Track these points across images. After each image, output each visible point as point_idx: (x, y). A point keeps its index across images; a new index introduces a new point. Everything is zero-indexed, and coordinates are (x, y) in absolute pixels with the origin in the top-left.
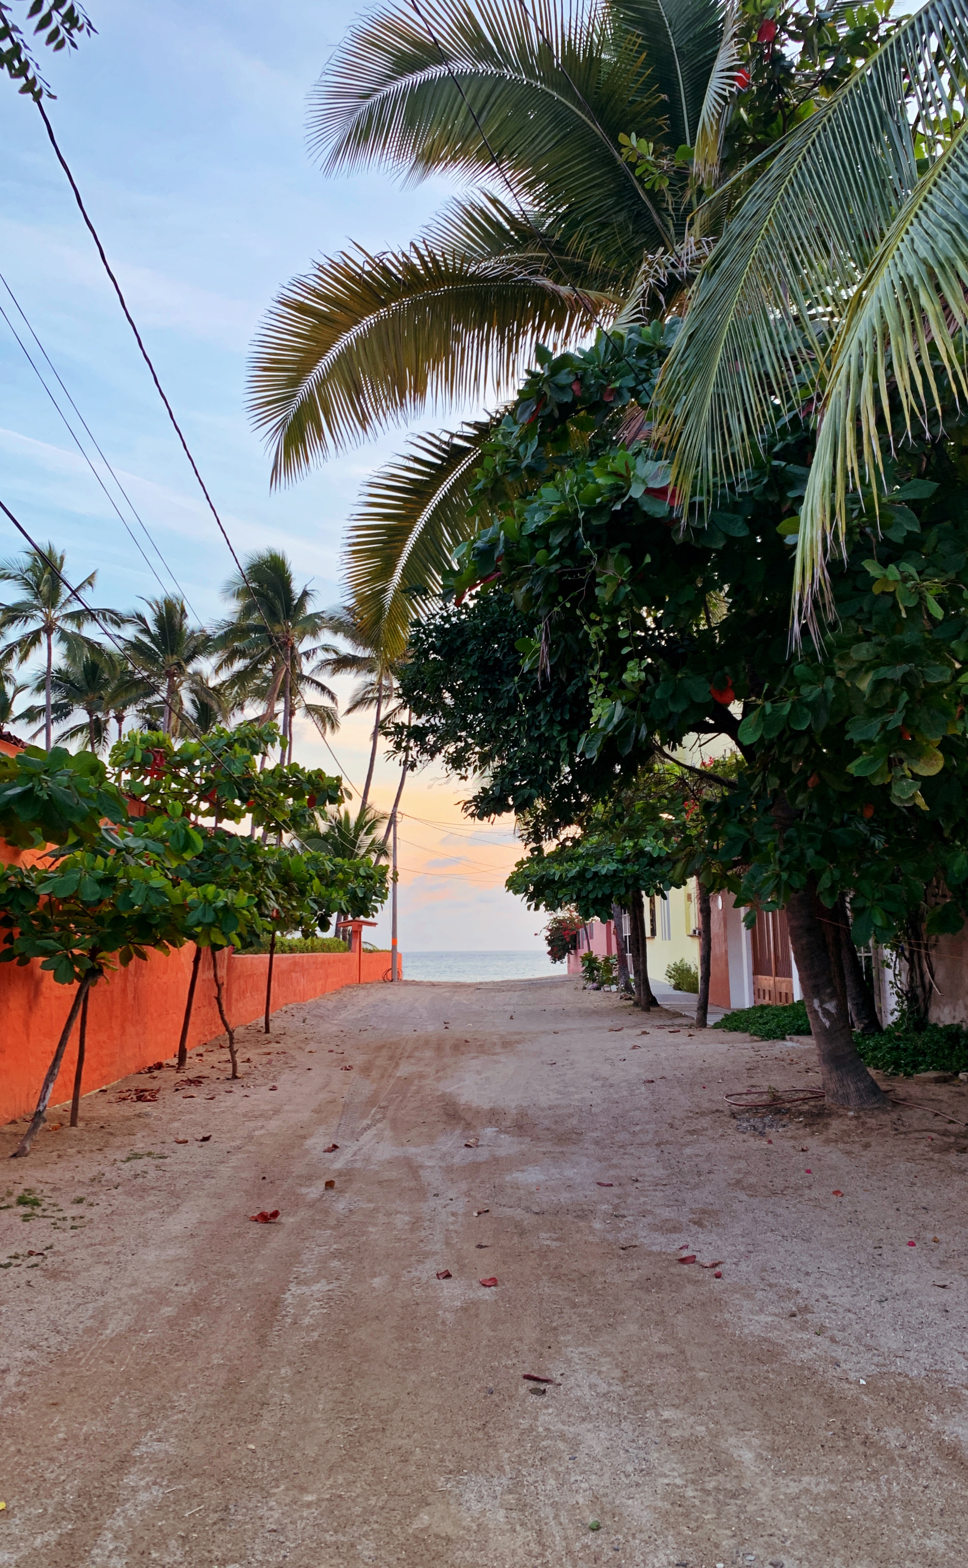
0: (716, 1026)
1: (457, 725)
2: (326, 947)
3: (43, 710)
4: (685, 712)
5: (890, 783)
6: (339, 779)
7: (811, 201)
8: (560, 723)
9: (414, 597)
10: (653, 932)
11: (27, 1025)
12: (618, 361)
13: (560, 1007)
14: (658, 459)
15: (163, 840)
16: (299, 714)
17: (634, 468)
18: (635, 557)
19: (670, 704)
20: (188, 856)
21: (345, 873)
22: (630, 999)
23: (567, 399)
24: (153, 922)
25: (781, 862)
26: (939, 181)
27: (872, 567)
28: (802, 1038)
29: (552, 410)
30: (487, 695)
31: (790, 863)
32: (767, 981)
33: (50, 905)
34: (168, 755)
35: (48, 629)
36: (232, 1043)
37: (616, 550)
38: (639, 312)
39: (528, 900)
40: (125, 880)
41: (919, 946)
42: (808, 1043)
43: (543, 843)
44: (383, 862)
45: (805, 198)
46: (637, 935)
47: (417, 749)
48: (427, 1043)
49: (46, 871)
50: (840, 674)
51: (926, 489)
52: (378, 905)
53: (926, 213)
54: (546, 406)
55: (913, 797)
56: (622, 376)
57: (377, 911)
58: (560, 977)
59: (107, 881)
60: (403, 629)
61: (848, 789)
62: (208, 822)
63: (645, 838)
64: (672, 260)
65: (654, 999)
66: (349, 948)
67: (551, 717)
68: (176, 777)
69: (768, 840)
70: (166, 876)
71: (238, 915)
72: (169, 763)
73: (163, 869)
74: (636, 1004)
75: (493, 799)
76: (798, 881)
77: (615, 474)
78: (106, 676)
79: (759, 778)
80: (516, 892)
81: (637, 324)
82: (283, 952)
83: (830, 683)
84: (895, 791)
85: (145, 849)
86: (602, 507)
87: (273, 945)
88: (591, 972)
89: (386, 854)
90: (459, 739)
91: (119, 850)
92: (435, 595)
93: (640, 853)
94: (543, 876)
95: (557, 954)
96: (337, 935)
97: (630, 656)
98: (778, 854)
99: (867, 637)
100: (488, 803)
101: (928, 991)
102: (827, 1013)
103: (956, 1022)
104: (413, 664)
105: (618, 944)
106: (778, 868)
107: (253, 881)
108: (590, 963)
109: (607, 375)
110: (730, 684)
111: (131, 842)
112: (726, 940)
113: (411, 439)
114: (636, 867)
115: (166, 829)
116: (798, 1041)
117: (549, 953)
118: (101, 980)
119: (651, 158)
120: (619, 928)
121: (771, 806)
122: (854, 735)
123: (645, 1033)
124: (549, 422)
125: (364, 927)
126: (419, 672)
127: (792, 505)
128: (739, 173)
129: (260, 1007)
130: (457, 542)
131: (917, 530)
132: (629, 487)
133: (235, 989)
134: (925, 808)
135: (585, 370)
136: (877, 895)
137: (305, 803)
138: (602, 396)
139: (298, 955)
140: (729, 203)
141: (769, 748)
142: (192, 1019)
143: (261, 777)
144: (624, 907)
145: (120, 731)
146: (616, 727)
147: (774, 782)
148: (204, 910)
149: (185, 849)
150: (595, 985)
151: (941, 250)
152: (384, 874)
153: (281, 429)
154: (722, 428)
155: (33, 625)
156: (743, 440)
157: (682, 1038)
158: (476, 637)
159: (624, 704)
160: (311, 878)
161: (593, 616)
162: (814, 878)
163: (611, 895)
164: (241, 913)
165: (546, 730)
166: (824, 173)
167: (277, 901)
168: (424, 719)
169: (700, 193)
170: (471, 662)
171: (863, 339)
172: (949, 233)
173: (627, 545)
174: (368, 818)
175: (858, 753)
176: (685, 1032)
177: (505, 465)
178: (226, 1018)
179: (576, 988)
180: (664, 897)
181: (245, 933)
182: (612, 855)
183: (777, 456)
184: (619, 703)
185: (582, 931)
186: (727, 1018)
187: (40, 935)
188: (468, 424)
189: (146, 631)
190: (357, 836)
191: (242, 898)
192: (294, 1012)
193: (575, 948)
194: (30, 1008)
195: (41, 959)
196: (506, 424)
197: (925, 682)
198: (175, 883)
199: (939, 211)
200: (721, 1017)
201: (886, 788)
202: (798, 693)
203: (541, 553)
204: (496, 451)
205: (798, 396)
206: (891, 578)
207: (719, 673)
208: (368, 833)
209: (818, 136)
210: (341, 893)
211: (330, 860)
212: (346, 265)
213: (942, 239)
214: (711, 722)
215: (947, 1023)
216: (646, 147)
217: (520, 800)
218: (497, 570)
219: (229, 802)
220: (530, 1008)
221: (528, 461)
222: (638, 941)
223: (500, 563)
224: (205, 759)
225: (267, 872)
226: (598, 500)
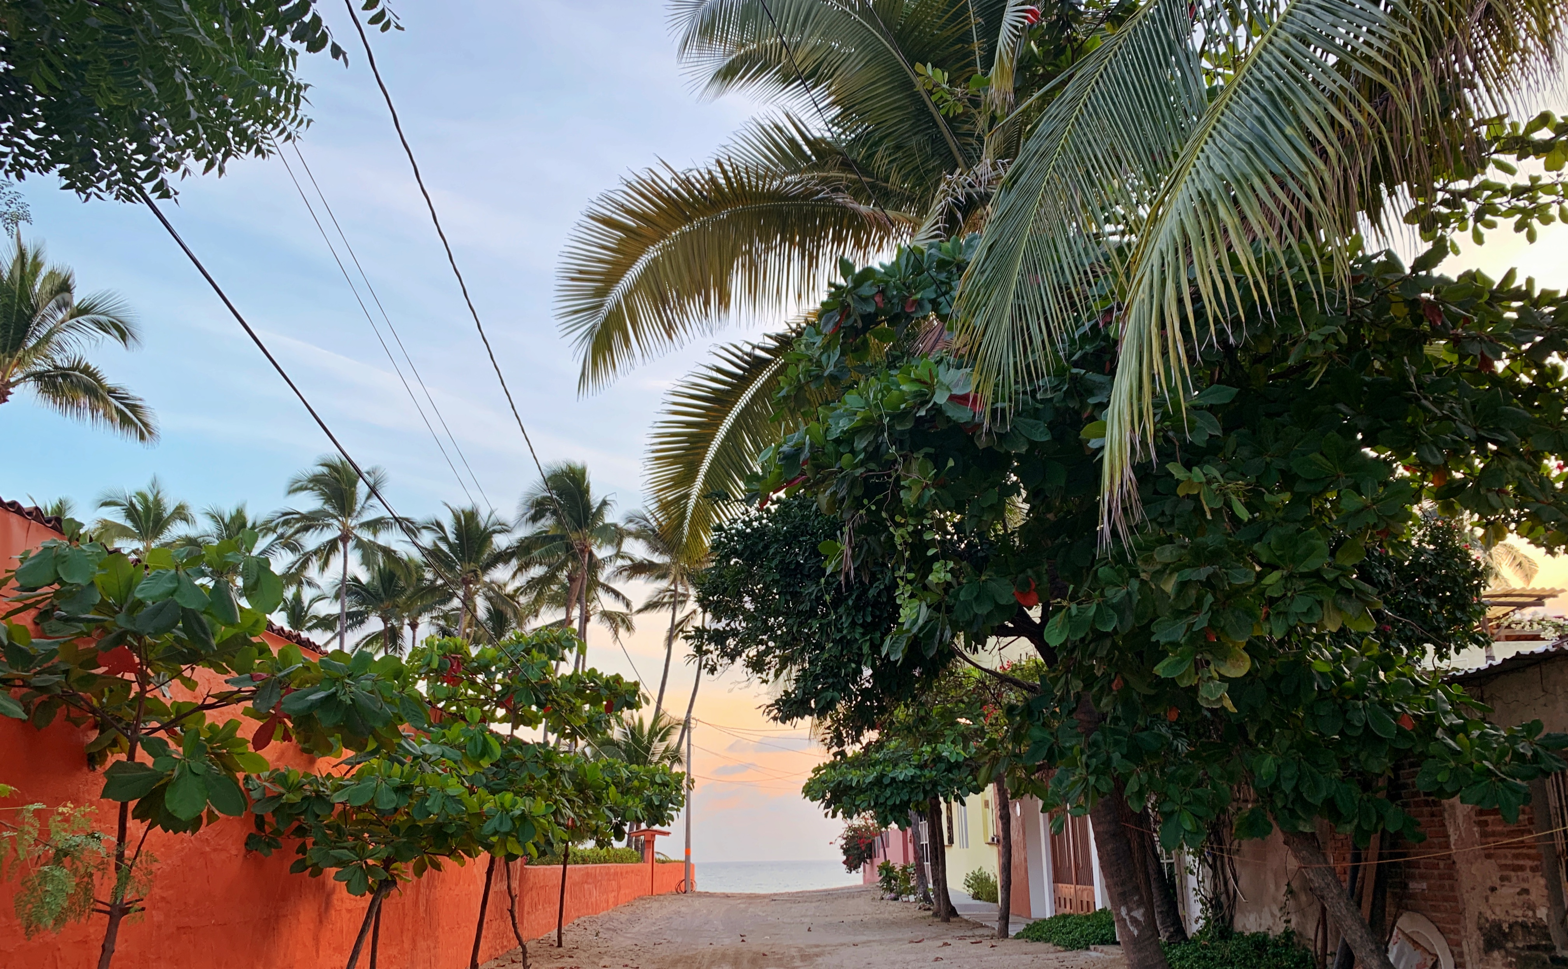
0: (1018, 936)
1: (759, 628)
2: (619, 858)
3: (338, 617)
4: (989, 615)
5: (1197, 686)
6: (636, 684)
7: (1106, 121)
8: (862, 625)
9: (716, 502)
10: (951, 841)
11: (316, 939)
12: (918, 275)
13: (859, 918)
14: (959, 367)
15: (460, 747)
16: (594, 619)
17: (937, 376)
18: (937, 460)
19: (974, 605)
20: (485, 763)
21: (642, 781)
22: (929, 909)
23: (871, 309)
24: (450, 832)
25: (1087, 766)
26: (1231, 103)
27: (1176, 470)
28: (1106, 948)
29: (856, 321)
30: (789, 598)
31: (1096, 767)
32: (1068, 890)
33: (344, 814)
34: (465, 661)
35: (345, 538)
36: (525, 958)
37: (920, 455)
38: (939, 229)
39: (825, 808)
40: (422, 788)
41: (1222, 851)
42: (1113, 953)
43: (846, 746)
44: (677, 769)
45: (1099, 118)
46: (936, 842)
47: (718, 652)
48: (724, 956)
49: (342, 779)
50: (1143, 576)
51: (1225, 395)
52: (674, 813)
53: (1220, 133)
54: (849, 316)
55: (1220, 699)
56: (924, 288)
57: (673, 820)
58: (856, 887)
59: (404, 789)
60: (705, 533)
61: (1152, 692)
62: (504, 729)
63: (944, 743)
64: (970, 180)
65: (953, 909)
66: (642, 859)
67: (853, 619)
68: (473, 684)
69: (1073, 743)
70: (463, 783)
71: (536, 824)
72: (466, 669)
73: (459, 777)
74: (935, 915)
75: (795, 702)
76: (1106, 785)
77: (918, 381)
78: (402, 584)
79: (1063, 680)
80: (813, 799)
81: (937, 240)
82: (576, 863)
83: (1135, 584)
84: (1203, 693)
85: (442, 756)
86: (905, 414)
87: (566, 856)
88: (889, 882)
89: (680, 761)
90: (762, 642)
91: (416, 758)
92: (737, 501)
93: (938, 759)
94: (840, 783)
95: (852, 864)
96: (629, 845)
97: (935, 558)
98: (1084, 757)
99: (1170, 540)
100: (791, 706)
101: (1233, 899)
102: (1134, 921)
103: (1262, 930)
104: (714, 568)
105: (915, 852)
106: (1084, 772)
107: (549, 789)
108: (887, 871)
109: (908, 288)
110: (1033, 587)
111: (428, 749)
112: (1025, 848)
113: (714, 350)
114: (934, 773)
115: (463, 735)
116: (1102, 951)
117: (844, 863)
118: (394, 892)
119: (946, 86)
120: (916, 836)
121: (1074, 709)
122: (1160, 637)
123: (946, 944)
124: (853, 332)
125: (657, 836)
126: (721, 576)
127: (1093, 411)
128: (1029, 101)
129: (552, 920)
130: (759, 450)
131: (1218, 433)
132: (933, 394)
133: (527, 902)
134: (1232, 709)
135: (887, 283)
136: (1185, 799)
137: (602, 710)
138: (903, 308)
139: (590, 865)
140: (1020, 128)
141: (1072, 650)
142: (484, 932)
143: (559, 682)
144: (921, 814)
145: (414, 638)
146: (921, 629)
147: (1077, 685)
148: (501, 818)
149: (482, 755)
150: (893, 895)
151: (1237, 167)
152: (681, 781)
153: (588, 338)
154: (1023, 336)
155: (329, 535)
156: (1044, 348)
157: (984, 948)
158: (777, 541)
159: (929, 607)
160: (608, 785)
161: (898, 518)
162: (1120, 783)
163: (909, 801)
164: (538, 822)
165: (849, 633)
166: (1117, 96)
167: (572, 809)
168: (724, 622)
169: (993, 119)
170: (773, 565)
171: (1164, 249)
172: (1244, 151)
173: (931, 450)
174: (662, 724)
175: (1163, 655)
176: (987, 943)
177: (808, 372)
178: (519, 931)
179: (874, 899)
180: (963, 803)
181: (542, 841)
182: (909, 760)
183: (1076, 365)
184: (924, 604)
185: (878, 839)
186: (1029, 928)
187: (335, 845)
188: (770, 337)
189: (445, 539)
190: (651, 742)
191: (539, 807)
192: (587, 925)
193: (870, 857)
194: (321, 922)
195: (334, 870)
196: (808, 335)
197: (1229, 584)
198: (472, 792)
199: (1233, 131)
200: (1024, 926)
201: (1194, 689)
202: (1102, 594)
203: (847, 457)
204: (799, 360)
205: (1097, 306)
206: (1196, 480)
207: (1021, 576)
208: (662, 739)
209: (1110, 62)
210: (637, 800)
211: (626, 767)
212: (653, 181)
213: (1237, 157)
214: (1010, 625)
215: (1253, 931)
216: (941, 77)
217: (823, 702)
218: (803, 473)
219: (526, 708)
220: (828, 919)
221: (830, 370)
222: (936, 849)
223: (805, 467)
224: (502, 664)
225: (563, 779)
226: (902, 406)
